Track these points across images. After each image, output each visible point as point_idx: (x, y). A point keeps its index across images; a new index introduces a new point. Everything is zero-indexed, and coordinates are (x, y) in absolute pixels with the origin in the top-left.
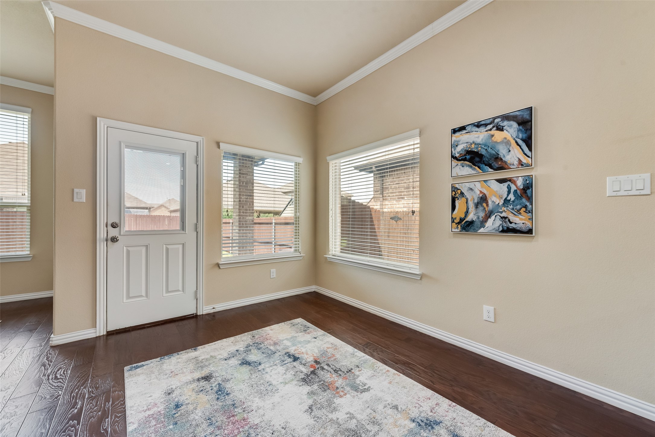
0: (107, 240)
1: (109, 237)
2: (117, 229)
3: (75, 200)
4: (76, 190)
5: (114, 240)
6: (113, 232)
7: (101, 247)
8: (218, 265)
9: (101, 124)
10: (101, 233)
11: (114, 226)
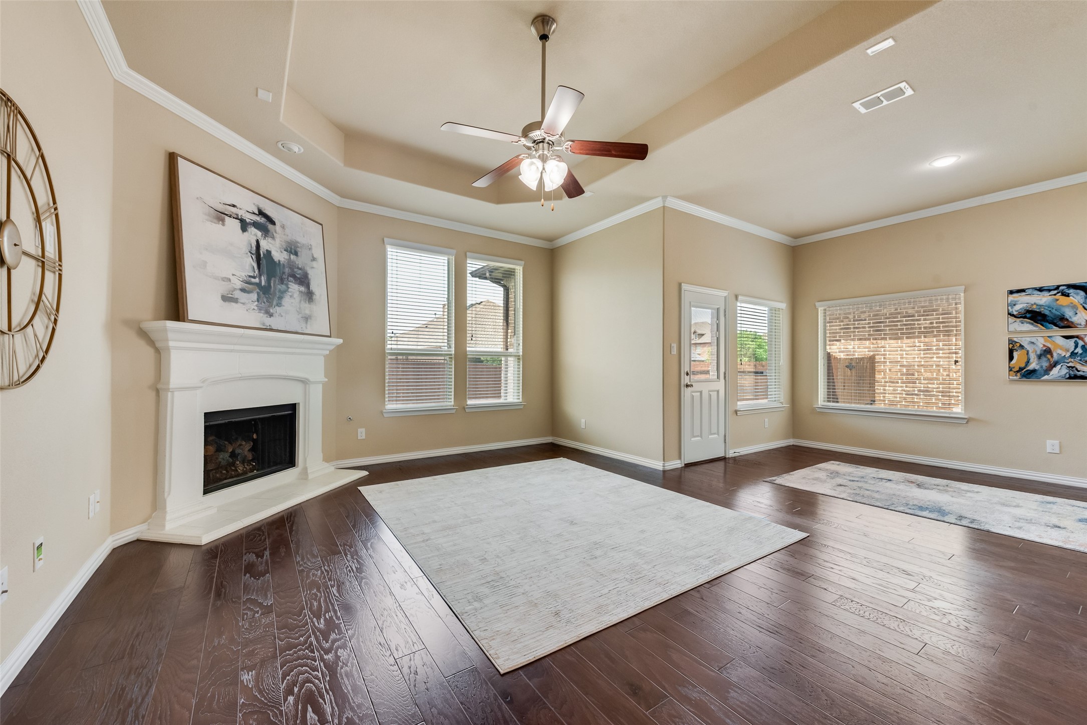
1: (685, 383)
4: (672, 345)
6: (687, 379)
7: (683, 391)
8: (736, 412)
9: (683, 288)
10: (683, 379)
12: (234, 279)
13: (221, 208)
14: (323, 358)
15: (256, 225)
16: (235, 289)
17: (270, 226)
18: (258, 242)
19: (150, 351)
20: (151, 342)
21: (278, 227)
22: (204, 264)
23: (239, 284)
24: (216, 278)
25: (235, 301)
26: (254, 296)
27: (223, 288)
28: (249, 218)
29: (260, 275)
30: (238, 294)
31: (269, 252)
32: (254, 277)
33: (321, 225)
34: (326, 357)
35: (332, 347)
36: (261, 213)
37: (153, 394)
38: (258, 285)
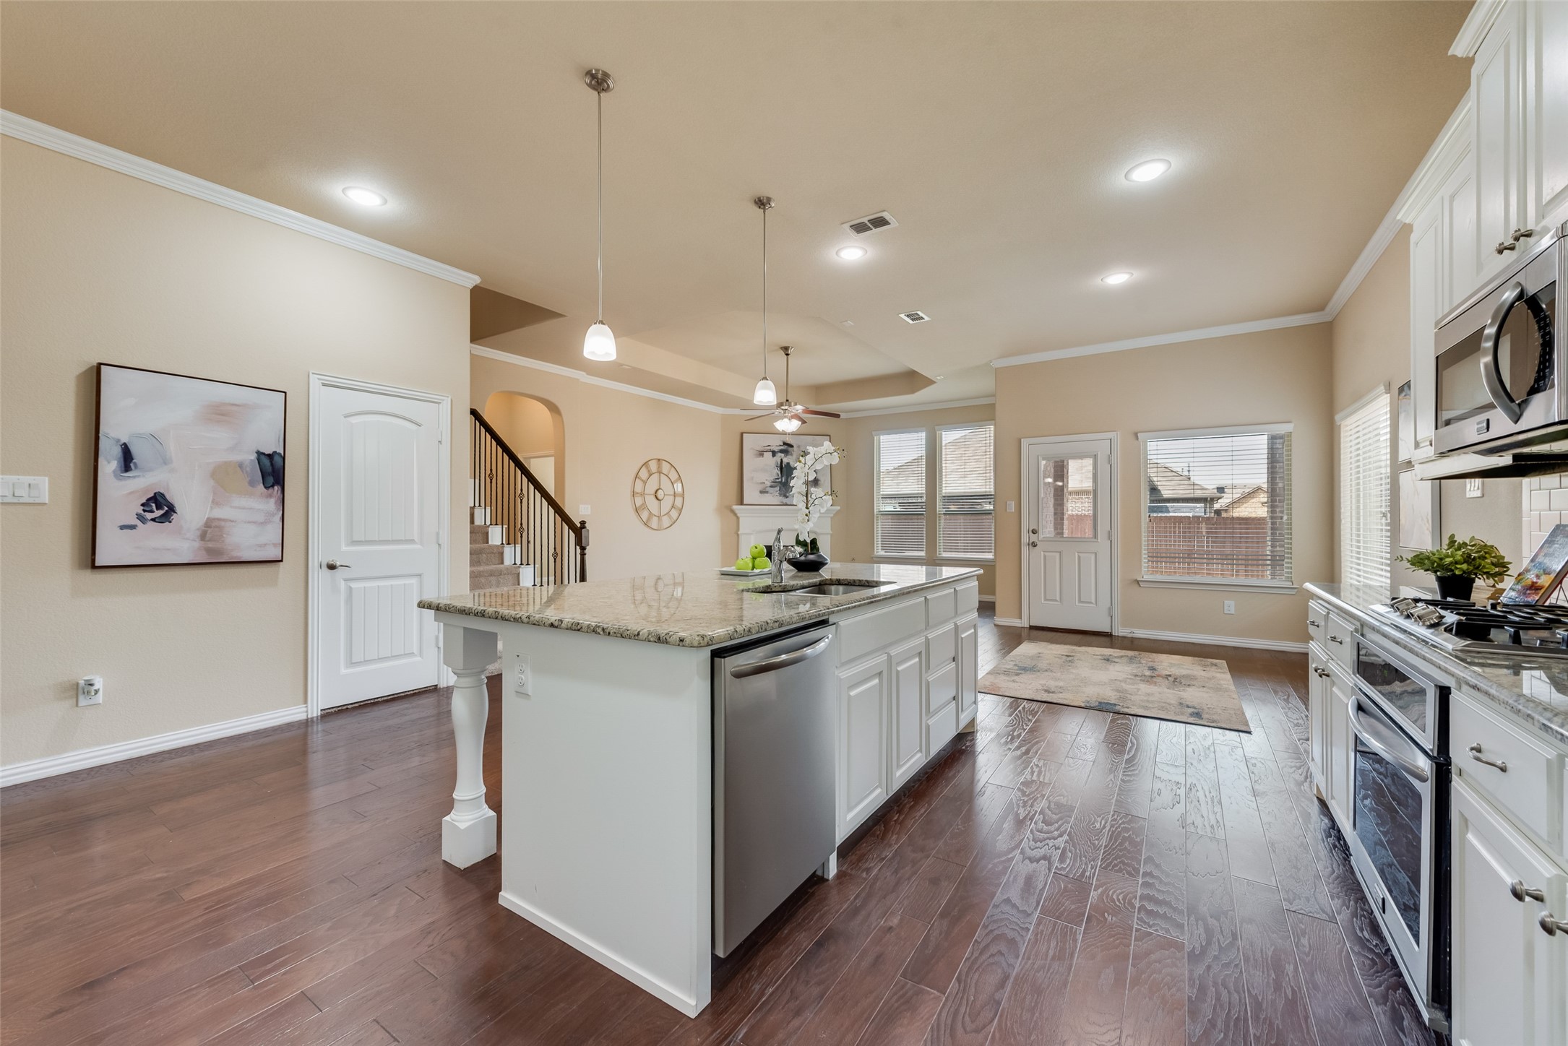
0: (1029, 545)
1: (1031, 542)
2: (1036, 535)
3: (1008, 510)
4: (1008, 503)
5: (1034, 545)
6: (1034, 538)
7: (1025, 550)
8: (1138, 582)
9: (1025, 443)
10: (1025, 539)
11: (1034, 532)
12: (766, 482)
13: (762, 449)
14: (830, 519)
15: (781, 451)
16: (767, 487)
17: (790, 449)
18: (782, 460)
19: (735, 518)
20: (735, 514)
21: (795, 448)
22: (752, 478)
23: (769, 484)
24: (758, 483)
25: (767, 492)
26: (778, 489)
27: (761, 487)
28: (776, 449)
29: (782, 477)
30: (768, 489)
31: (788, 464)
32: (778, 479)
33: (829, 436)
34: (831, 518)
35: (834, 512)
36: (785, 444)
37: (736, 536)
38: (781, 482)
